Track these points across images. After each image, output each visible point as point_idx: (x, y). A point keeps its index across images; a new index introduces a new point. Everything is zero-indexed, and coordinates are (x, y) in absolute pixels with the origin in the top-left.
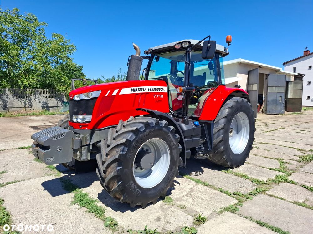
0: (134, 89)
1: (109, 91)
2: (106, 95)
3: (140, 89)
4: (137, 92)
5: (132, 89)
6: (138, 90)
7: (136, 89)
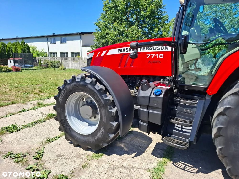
0: (121, 50)
1: (99, 53)
2: (97, 56)
3: (128, 50)
4: (124, 52)
5: (119, 50)
6: (126, 50)
7: (124, 49)
